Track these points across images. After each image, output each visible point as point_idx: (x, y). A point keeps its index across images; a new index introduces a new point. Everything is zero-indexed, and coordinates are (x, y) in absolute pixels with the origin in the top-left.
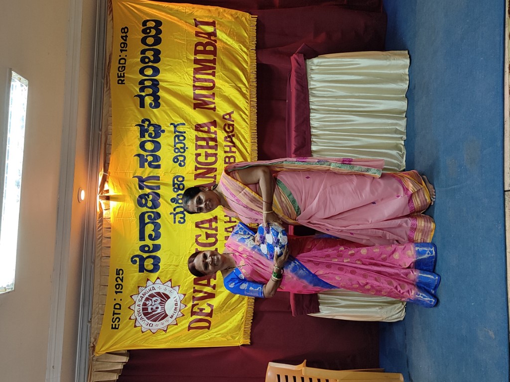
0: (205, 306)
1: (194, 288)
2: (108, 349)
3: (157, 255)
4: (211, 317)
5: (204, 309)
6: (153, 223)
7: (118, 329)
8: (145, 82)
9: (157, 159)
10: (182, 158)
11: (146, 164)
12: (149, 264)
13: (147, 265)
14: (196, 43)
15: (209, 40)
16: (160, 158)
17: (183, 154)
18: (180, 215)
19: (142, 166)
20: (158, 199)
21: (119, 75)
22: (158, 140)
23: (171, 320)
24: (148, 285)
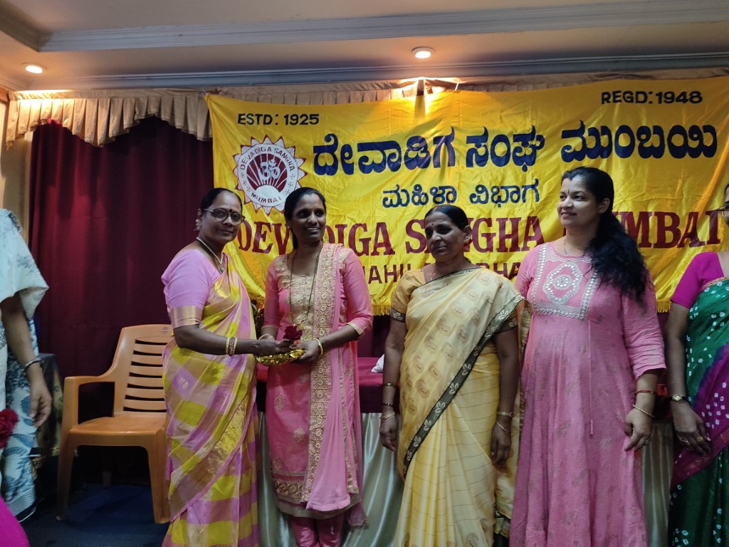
0: (268, 241)
3: (338, 171)
4: (254, 250)
5: (264, 240)
6: (384, 161)
9: (480, 162)
11: (472, 146)
12: (326, 159)
13: (323, 157)
14: (677, 214)
15: (682, 235)
16: (483, 165)
17: (490, 200)
18: (395, 200)
19: (470, 140)
20: (419, 167)
21: (617, 94)
22: (511, 161)
23: (249, 194)
24: (298, 160)
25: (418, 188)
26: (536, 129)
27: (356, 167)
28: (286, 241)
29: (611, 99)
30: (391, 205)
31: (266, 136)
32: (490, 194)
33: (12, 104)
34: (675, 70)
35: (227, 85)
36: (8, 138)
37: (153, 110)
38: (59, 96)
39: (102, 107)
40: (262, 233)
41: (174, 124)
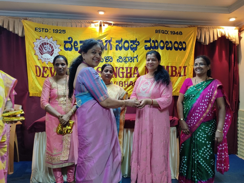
0: (47, 74)
2: (25, 26)
3: (73, 50)
4: (42, 77)
5: (46, 73)
7: (35, 31)
8: (157, 43)
9: (120, 49)
10: (121, 61)
11: (118, 44)
13: (67, 45)
14: (176, 67)
15: (177, 73)
17: (123, 61)
19: (117, 42)
21: (160, 31)
22: (130, 49)
23: (40, 57)
24: (58, 45)
26: (137, 39)
28: (54, 73)
29: (158, 32)
31: (46, 36)
32: (123, 59)
34: (175, 25)
35: (30, 17)
40: (45, 71)
41: (9, 30)
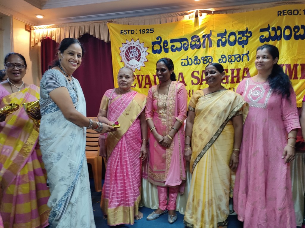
1: (144, 75)
2: (111, 30)
3: (162, 52)
6: (181, 46)
7: (121, 34)
8: (279, 31)
10: (224, 60)
11: (220, 38)
12: (157, 47)
16: (224, 46)
17: (227, 61)
18: (187, 63)
19: (218, 35)
20: (196, 48)
21: (285, 12)
22: (237, 43)
23: (126, 63)
24: (145, 48)
25: (196, 57)
26: (248, 28)
27: (170, 50)
28: (142, 82)
29: (282, 14)
30: (185, 65)
31: (132, 39)
32: (227, 58)
33: (32, 31)
35: (115, 18)
36: (32, 45)
37: (87, 31)
38: (50, 27)
39: (67, 31)
41: (95, 36)
